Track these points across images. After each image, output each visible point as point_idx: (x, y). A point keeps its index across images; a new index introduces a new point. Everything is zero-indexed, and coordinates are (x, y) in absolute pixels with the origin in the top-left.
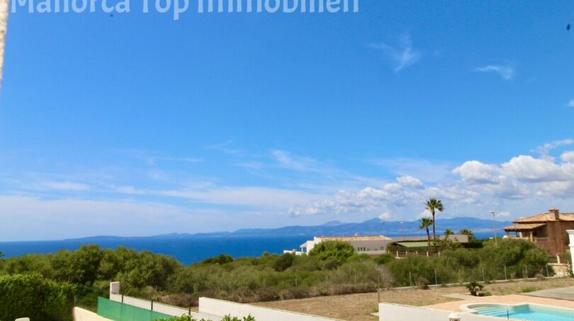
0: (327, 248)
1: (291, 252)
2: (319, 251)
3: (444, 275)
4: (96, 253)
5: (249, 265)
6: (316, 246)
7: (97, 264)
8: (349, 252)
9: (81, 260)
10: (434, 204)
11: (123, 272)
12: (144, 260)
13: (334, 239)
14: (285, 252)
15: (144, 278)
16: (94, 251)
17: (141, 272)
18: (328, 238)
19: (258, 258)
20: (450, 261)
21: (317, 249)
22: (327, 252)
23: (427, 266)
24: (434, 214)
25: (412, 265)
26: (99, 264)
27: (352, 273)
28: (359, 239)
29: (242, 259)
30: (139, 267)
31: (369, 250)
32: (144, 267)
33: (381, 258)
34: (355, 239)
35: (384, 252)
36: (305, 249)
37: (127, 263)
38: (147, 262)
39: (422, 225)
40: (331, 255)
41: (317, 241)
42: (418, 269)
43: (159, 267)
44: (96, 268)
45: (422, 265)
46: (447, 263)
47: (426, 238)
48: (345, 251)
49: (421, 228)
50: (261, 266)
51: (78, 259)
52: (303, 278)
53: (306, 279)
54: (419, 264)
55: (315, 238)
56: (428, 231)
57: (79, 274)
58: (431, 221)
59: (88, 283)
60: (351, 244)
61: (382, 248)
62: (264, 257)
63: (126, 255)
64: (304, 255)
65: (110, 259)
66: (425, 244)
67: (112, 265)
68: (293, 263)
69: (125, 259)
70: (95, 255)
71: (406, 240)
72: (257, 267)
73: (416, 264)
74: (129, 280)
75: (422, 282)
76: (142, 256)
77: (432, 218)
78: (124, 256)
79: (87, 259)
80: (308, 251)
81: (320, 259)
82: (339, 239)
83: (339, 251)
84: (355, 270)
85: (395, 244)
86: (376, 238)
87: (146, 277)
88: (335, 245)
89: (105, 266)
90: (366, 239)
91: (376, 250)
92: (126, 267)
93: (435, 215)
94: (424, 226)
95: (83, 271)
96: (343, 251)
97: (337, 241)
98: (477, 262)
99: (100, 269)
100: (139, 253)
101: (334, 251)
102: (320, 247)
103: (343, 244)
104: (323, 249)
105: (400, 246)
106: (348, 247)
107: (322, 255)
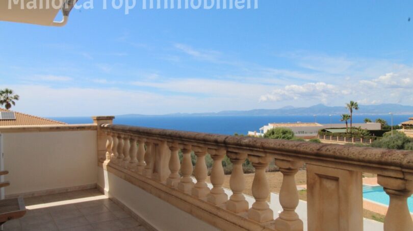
0: (275, 133)
1: (253, 133)
2: (270, 135)
6: (268, 131)
8: (291, 135)
10: (352, 105)
13: (282, 125)
14: (249, 133)
18: (278, 124)
21: (269, 133)
22: (275, 135)
24: (351, 111)
28: (300, 125)
31: (306, 133)
33: (313, 139)
34: (296, 126)
35: (315, 135)
36: (262, 131)
39: (342, 119)
41: (270, 127)
47: (346, 127)
48: (288, 135)
49: (342, 121)
55: (269, 124)
56: (347, 123)
58: (350, 117)
61: (315, 132)
66: (344, 131)
71: (332, 127)
77: (350, 114)
83: (284, 135)
85: (324, 130)
86: (313, 125)
88: (281, 131)
90: (305, 125)
91: (311, 133)
93: (353, 112)
94: (344, 119)
96: (286, 135)
101: (280, 135)
102: (271, 132)
103: (286, 130)
104: (273, 133)
105: (328, 131)
106: (290, 132)
107: (272, 137)
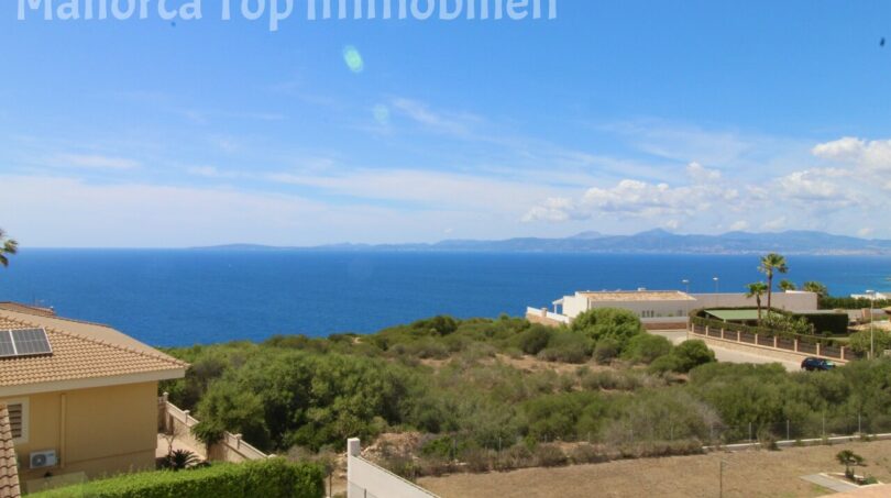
0: (599, 320)
1: (539, 314)
2: (587, 324)
4: (304, 368)
7: (307, 382)
8: (633, 328)
12: (367, 377)
13: (605, 296)
14: (530, 311)
15: (371, 406)
16: (302, 364)
17: (365, 396)
18: (596, 294)
22: (599, 327)
25: (750, 401)
26: (310, 384)
28: (644, 297)
30: (362, 388)
31: (659, 315)
32: (368, 389)
34: (637, 298)
35: (682, 319)
36: (560, 310)
37: (346, 381)
38: (372, 380)
40: (605, 332)
42: (758, 409)
43: (388, 388)
44: (307, 389)
45: (765, 402)
47: (756, 305)
48: (628, 326)
51: (283, 378)
54: (761, 400)
55: (577, 293)
56: (759, 301)
57: (286, 398)
59: (299, 411)
61: (680, 312)
62: (502, 322)
63: (343, 369)
64: (561, 324)
65: (324, 377)
66: (753, 315)
67: (327, 384)
69: (343, 375)
70: (303, 370)
71: (721, 305)
73: (754, 399)
74: (351, 408)
75: (767, 439)
76: (363, 369)
78: (341, 371)
79: (294, 376)
80: (568, 316)
81: (589, 337)
82: (614, 296)
83: (619, 327)
85: (702, 314)
86: (671, 297)
87: (373, 403)
88: (612, 316)
89: (319, 387)
90: (655, 297)
91: (670, 316)
92: (346, 389)
95: (291, 394)
96: (624, 326)
99: (313, 391)
101: (610, 325)
102: (589, 317)
103: (624, 315)
105: (711, 316)
107: (592, 329)
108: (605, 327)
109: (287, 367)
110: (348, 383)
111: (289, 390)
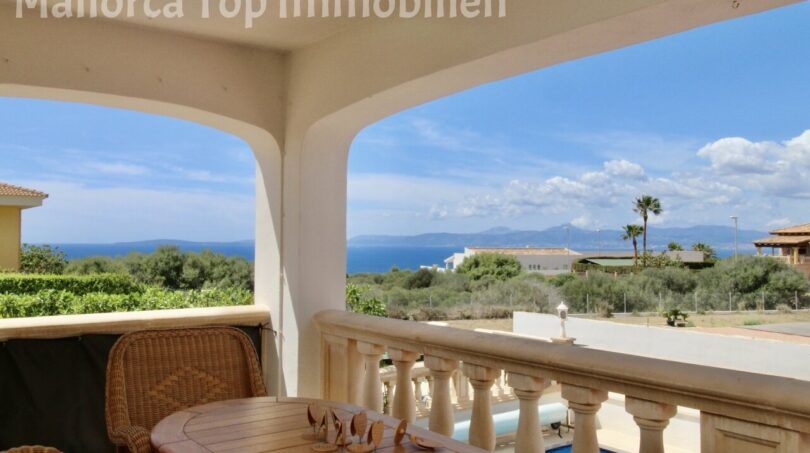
0: (481, 264)
1: (430, 268)
2: (470, 267)
3: (641, 301)
4: (177, 257)
5: (370, 283)
6: (466, 259)
7: (179, 269)
8: (513, 270)
9: (160, 264)
10: (647, 204)
11: (212, 281)
12: (236, 267)
13: (493, 252)
14: (422, 267)
16: (175, 254)
17: (233, 282)
18: (485, 250)
19: (383, 274)
20: (653, 283)
21: (467, 265)
22: (481, 269)
23: (616, 288)
24: (646, 218)
25: (595, 286)
26: (182, 270)
27: (508, 294)
28: (531, 253)
29: (361, 275)
30: (231, 275)
31: (545, 269)
32: (235, 276)
33: (558, 279)
34: (525, 253)
35: (567, 272)
36: (451, 265)
37: (215, 270)
38: (240, 269)
39: (626, 234)
40: (487, 273)
41: (469, 253)
42: (602, 292)
44: (178, 275)
45: (610, 287)
46: (648, 285)
47: (632, 254)
48: (508, 268)
49: (625, 238)
50: (388, 285)
51: (157, 264)
52: (443, 299)
53: (446, 300)
54: (604, 286)
55: (466, 250)
56: (635, 243)
58: (641, 229)
60: (518, 259)
61: (566, 267)
62: (392, 273)
63: (214, 260)
64: (449, 273)
65: (195, 265)
66: (630, 263)
67: (197, 271)
68: (433, 283)
69: (213, 265)
70: (176, 259)
71: (603, 255)
72: (382, 286)
73: (600, 285)
75: (604, 308)
76: (233, 263)
77: (642, 224)
78: (211, 262)
80: (455, 267)
81: (471, 279)
82: (500, 252)
83: (500, 269)
84: (512, 290)
85: (584, 261)
86: (558, 253)
88: (494, 259)
89: (189, 273)
90: (542, 252)
91: (557, 269)
92: (214, 275)
93: (648, 220)
94: (629, 235)
95: (164, 278)
96: (505, 268)
97: (497, 254)
98: (693, 286)
99: (184, 276)
100: (229, 260)
101: (491, 267)
102: (472, 261)
103: (505, 258)
104: (477, 264)
105: (594, 264)
106: (513, 263)
107: (475, 271)
108: (486, 269)
109: (162, 256)
110: (216, 271)
111: (162, 275)
